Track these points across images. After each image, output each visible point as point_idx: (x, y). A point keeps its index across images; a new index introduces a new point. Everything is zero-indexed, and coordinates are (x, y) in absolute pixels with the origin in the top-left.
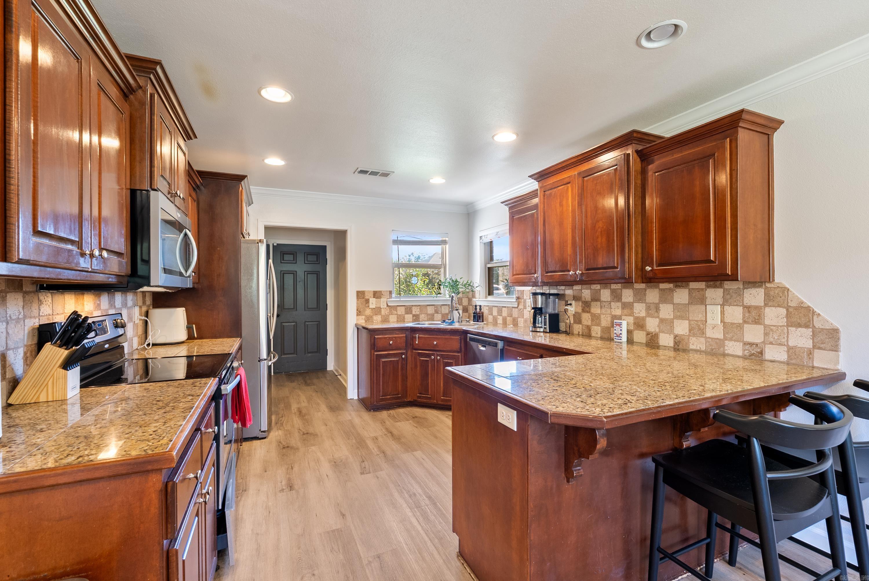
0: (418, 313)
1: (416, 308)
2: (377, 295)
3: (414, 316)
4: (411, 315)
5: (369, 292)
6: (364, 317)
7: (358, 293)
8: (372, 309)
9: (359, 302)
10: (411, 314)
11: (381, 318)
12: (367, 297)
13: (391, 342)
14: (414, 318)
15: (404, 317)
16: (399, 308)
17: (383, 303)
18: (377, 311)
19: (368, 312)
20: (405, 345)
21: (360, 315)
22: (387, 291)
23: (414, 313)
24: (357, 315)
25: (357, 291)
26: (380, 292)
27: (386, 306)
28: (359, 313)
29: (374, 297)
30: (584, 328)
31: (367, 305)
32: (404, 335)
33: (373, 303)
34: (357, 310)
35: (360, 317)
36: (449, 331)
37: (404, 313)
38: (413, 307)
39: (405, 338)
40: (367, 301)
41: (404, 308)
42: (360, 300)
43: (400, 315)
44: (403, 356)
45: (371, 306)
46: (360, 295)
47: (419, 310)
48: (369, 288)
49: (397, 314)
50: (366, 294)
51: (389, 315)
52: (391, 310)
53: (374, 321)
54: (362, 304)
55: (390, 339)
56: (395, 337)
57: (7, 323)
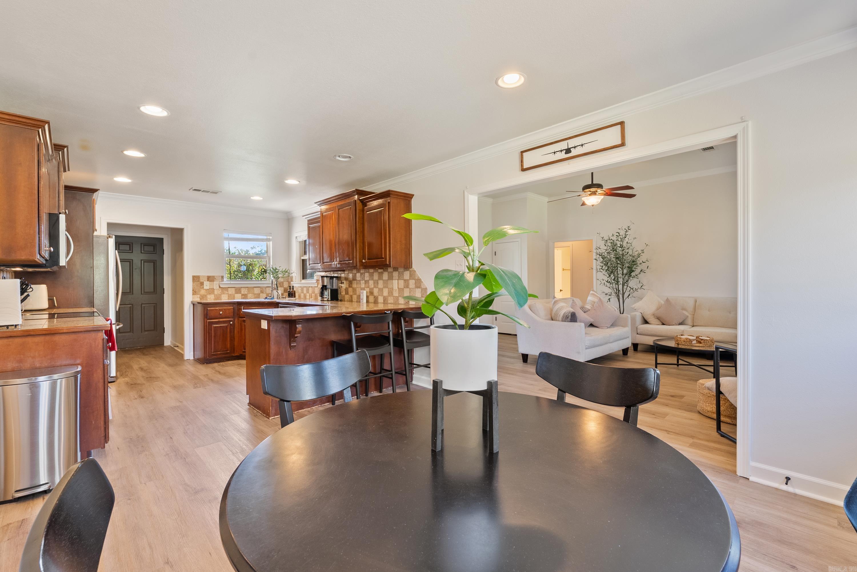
0: (247, 293)
1: (244, 289)
2: (210, 279)
3: (242, 295)
4: (240, 295)
5: (204, 276)
6: (199, 296)
7: (194, 277)
8: (206, 290)
9: (194, 284)
10: (240, 293)
11: (214, 296)
12: (201, 281)
13: (221, 313)
14: (243, 297)
15: (234, 296)
16: (229, 289)
17: (215, 285)
18: (211, 291)
19: (203, 292)
20: (232, 315)
21: (195, 294)
22: (219, 276)
23: (242, 293)
24: (193, 295)
25: (193, 276)
26: (214, 277)
27: (218, 288)
28: (194, 292)
29: (208, 281)
30: (350, 297)
31: (202, 287)
32: (232, 308)
33: (207, 285)
34: (193, 290)
35: (196, 296)
36: (266, 303)
37: (234, 293)
38: (242, 289)
39: (232, 310)
40: (202, 284)
41: (234, 289)
42: (195, 282)
43: (231, 295)
44: (231, 323)
45: (205, 287)
46: (196, 279)
47: (247, 290)
48: (203, 273)
49: (228, 294)
50: (201, 278)
51: (221, 294)
52: (223, 291)
53: (208, 299)
54: (197, 285)
55: (220, 310)
56: (225, 309)
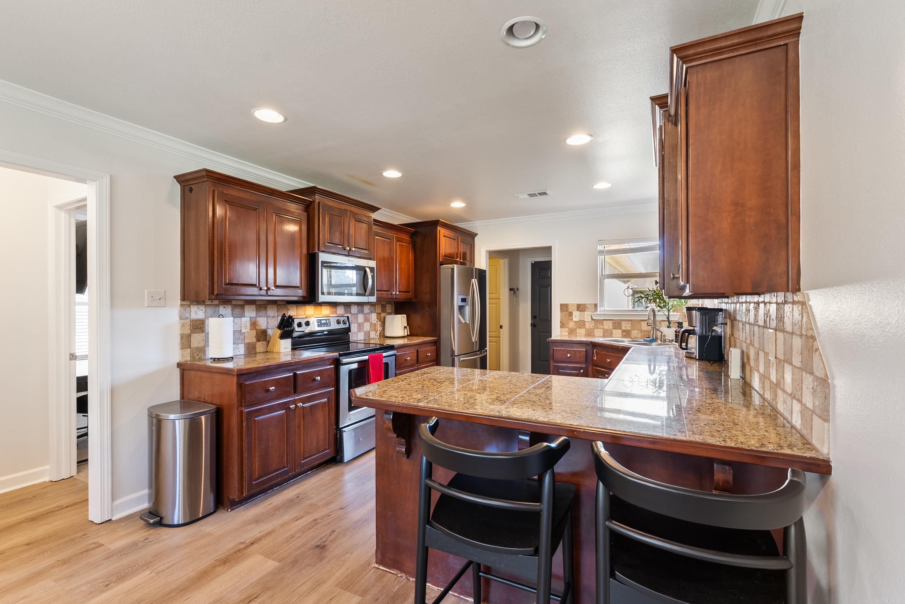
0: (629, 329)
1: (626, 323)
2: (581, 308)
3: (623, 331)
4: (620, 331)
5: (573, 305)
6: (567, 329)
8: (576, 322)
9: (562, 315)
10: (620, 329)
11: (585, 331)
12: (570, 310)
13: (569, 355)
14: (624, 334)
15: (611, 333)
16: (605, 322)
17: (587, 316)
18: (581, 324)
19: (571, 325)
20: (584, 360)
21: (563, 327)
22: (592, 304)
23: (623, 328)
24: (561, 327)
25: (561, 304)
26: (585, 305)
27: (590, 320)
28: (562, 325)
29: (577, 310)
31: (570, 318)
32: (585, 350)
33: (576, 316)
34: (561, 322)
35: (564, 329)
37: (611, 328)
38: (623, 322)
39: (584, 353)
40: (571, 314)
41: (611, 322)
42: (563, 312)
43: (607, 330)
44: (582, 371)
45: (575, 319)
46: (564, 307)
47: (630, 325)
48: (572, 300)
49: (603, 329)
50: (569, 307)
51: (594, 329)
52: (597, 324)
53: (578, 334)
54: (565, 316)
55: (569, 352)
56: (574, 351)
57: (267, 318)
